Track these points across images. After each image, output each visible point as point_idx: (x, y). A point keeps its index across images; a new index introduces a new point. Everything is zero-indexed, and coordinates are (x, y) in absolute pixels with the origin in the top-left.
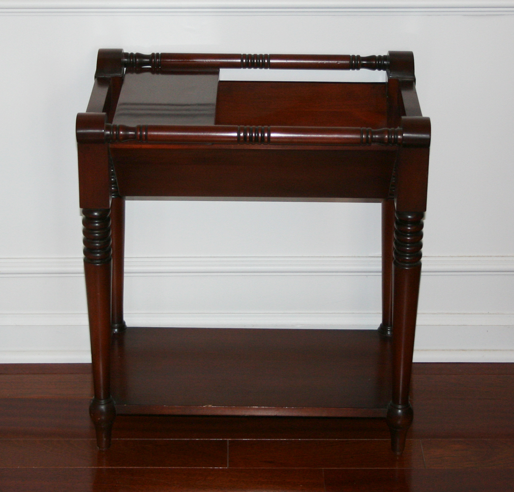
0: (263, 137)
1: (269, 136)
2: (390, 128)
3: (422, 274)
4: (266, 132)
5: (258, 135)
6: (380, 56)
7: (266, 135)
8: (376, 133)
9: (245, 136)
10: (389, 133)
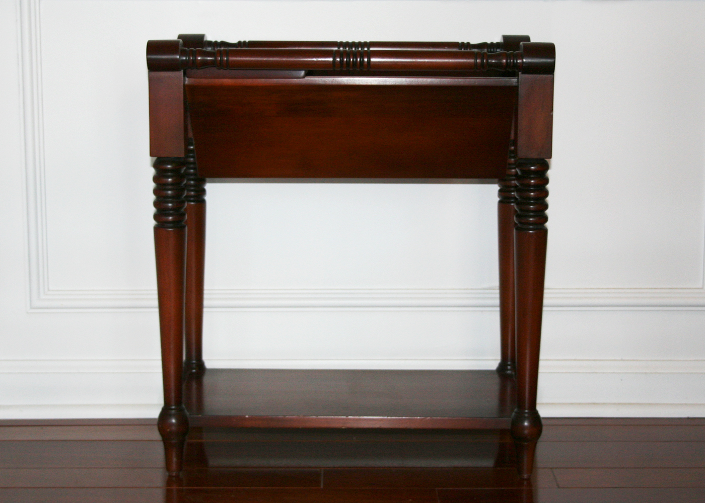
0: (362, 62)
1: (369, 61)
2: (508, 51)
3: (544, 309)
4: (366, 57)
5: (357, 60)
6: (492, 44)
7: (366, 60)
8: (492, 57)
9: (342, 61)
10: (507, 57)
